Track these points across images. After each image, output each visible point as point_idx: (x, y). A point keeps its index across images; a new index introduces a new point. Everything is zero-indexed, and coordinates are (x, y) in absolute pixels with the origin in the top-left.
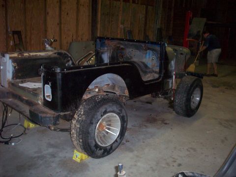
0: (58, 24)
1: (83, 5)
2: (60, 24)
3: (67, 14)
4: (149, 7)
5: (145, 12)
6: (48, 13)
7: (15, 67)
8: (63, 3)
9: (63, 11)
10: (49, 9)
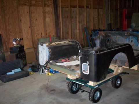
0: (29, 27)
1: (48, 13)
2: (31, 27)
3: (36, 20)
4: (100, 10)
5: (97, 14)
6: (21, 21)
7: (50, 52)
8: (32, 13)
9: (32, 18)
10: (22, 18)
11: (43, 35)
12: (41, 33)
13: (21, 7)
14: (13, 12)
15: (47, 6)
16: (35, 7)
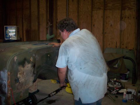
0: (102, 33)
3: (111, 25)
6: (94, 25)
8: (107, 17)
9: (107, 23)
10: (95, 22)
11: (118, 44)
12: (116, 42)
13: (95, 11)
14: (87, 17)
15: (128, 9)
16: (111, 11)
